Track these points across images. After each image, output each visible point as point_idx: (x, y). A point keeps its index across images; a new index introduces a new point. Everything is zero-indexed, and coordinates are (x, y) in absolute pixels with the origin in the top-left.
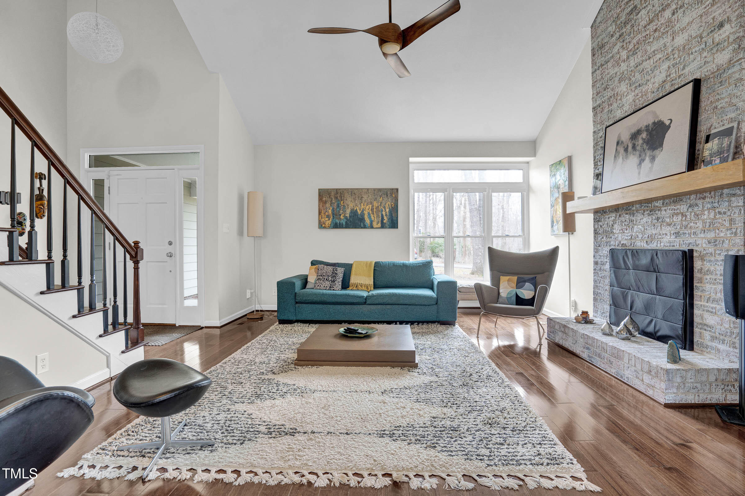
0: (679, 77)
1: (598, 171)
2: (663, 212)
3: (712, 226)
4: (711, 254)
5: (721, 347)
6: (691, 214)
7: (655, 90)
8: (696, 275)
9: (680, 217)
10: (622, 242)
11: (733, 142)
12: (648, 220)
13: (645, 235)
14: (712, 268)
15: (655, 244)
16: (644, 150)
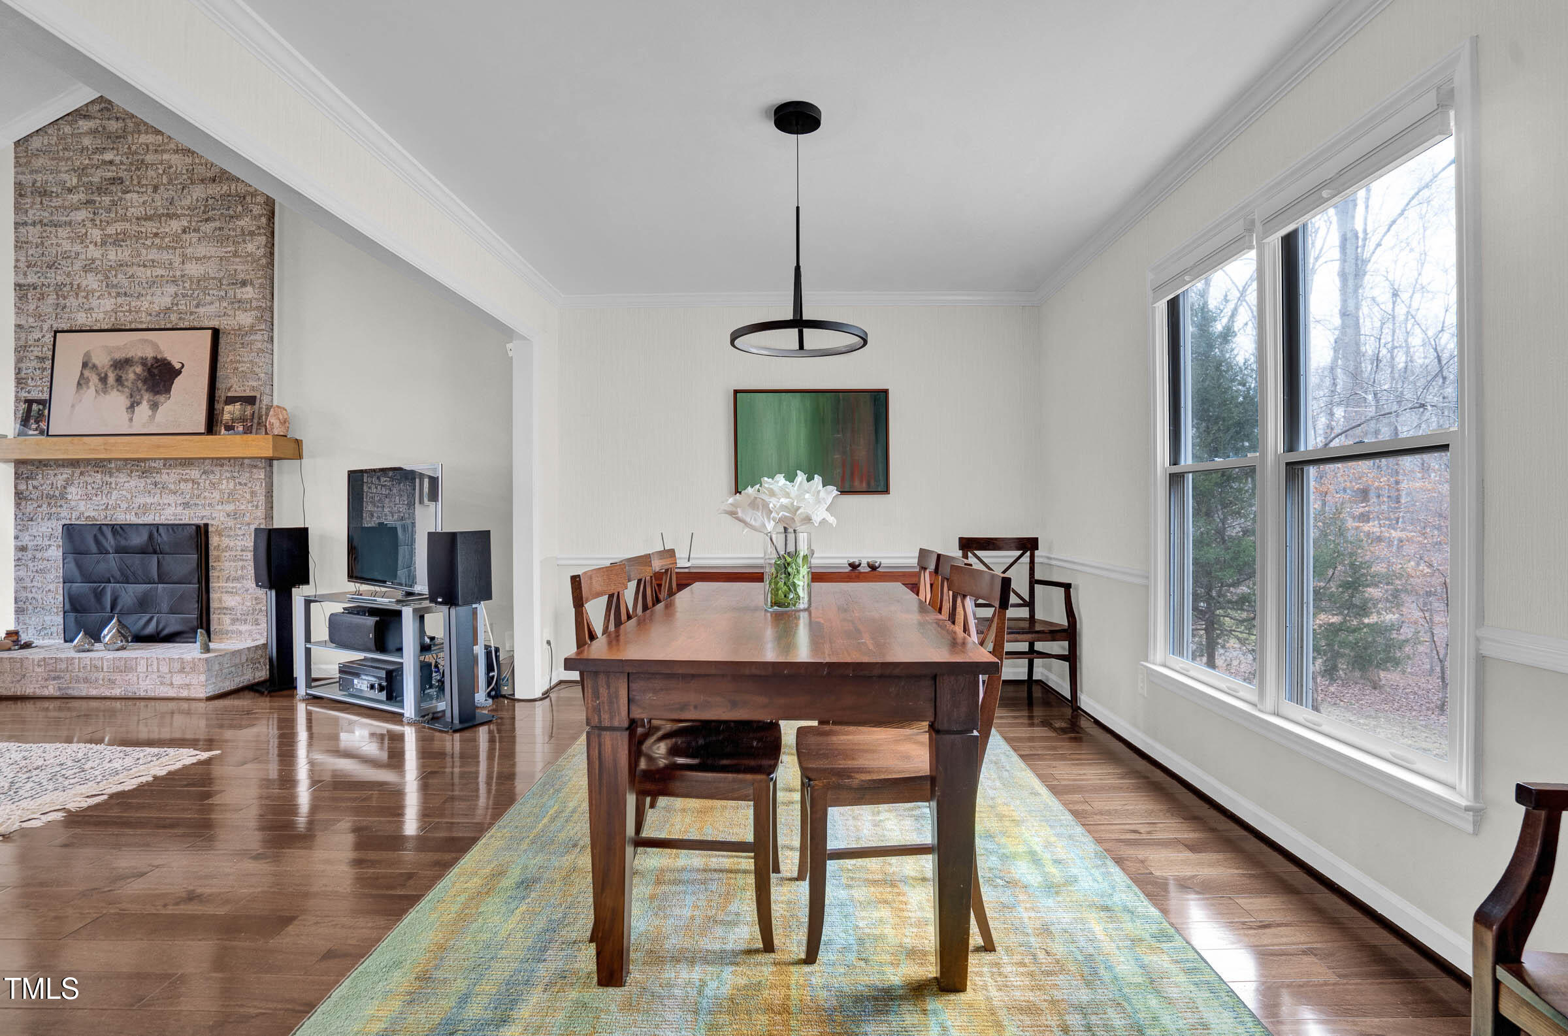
0: (191, 313)
1: (26, 395)
2: (165, 477)
3: (231, 497)
4: (231, 528)
5: (243, 628)
6: (205, 483)
7: (154, 313)
8: (213, 553)
9: (190, 485)
10: (86, 514)
11: (257, 412)
12: (139, 484)
13: (134, 505)
14: (232, 544)
15: (152, 517)
16: (139, 391)
